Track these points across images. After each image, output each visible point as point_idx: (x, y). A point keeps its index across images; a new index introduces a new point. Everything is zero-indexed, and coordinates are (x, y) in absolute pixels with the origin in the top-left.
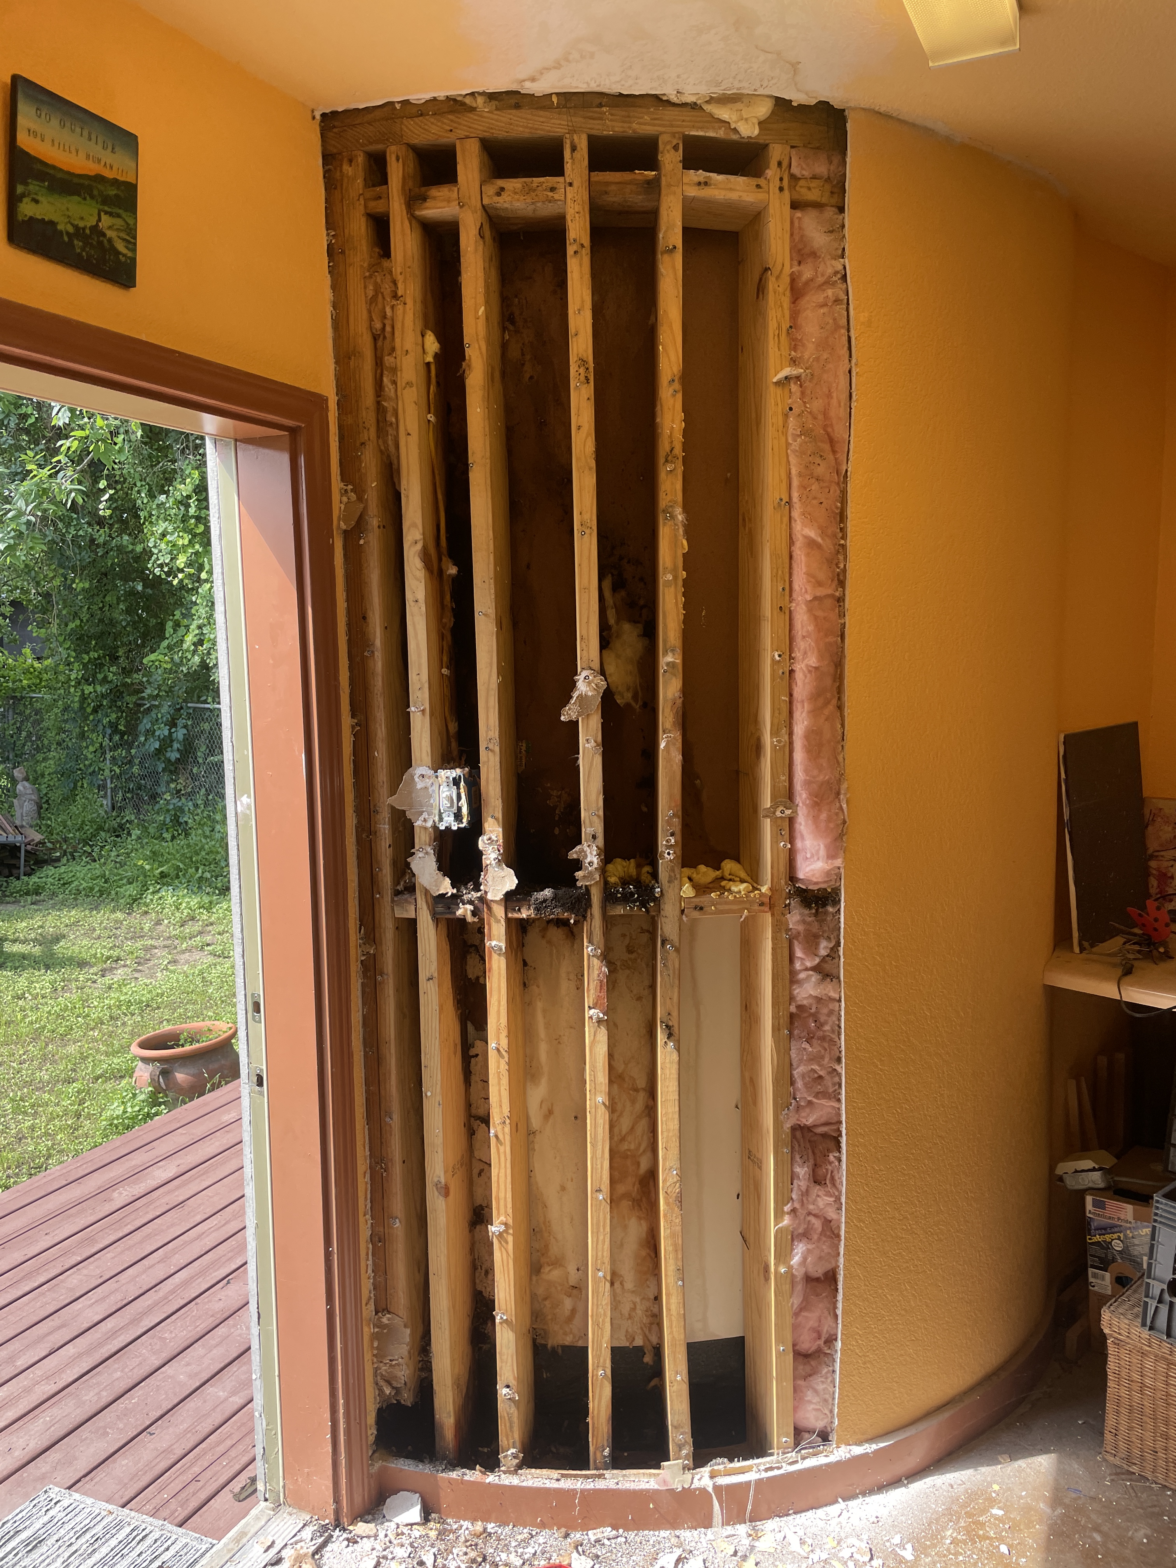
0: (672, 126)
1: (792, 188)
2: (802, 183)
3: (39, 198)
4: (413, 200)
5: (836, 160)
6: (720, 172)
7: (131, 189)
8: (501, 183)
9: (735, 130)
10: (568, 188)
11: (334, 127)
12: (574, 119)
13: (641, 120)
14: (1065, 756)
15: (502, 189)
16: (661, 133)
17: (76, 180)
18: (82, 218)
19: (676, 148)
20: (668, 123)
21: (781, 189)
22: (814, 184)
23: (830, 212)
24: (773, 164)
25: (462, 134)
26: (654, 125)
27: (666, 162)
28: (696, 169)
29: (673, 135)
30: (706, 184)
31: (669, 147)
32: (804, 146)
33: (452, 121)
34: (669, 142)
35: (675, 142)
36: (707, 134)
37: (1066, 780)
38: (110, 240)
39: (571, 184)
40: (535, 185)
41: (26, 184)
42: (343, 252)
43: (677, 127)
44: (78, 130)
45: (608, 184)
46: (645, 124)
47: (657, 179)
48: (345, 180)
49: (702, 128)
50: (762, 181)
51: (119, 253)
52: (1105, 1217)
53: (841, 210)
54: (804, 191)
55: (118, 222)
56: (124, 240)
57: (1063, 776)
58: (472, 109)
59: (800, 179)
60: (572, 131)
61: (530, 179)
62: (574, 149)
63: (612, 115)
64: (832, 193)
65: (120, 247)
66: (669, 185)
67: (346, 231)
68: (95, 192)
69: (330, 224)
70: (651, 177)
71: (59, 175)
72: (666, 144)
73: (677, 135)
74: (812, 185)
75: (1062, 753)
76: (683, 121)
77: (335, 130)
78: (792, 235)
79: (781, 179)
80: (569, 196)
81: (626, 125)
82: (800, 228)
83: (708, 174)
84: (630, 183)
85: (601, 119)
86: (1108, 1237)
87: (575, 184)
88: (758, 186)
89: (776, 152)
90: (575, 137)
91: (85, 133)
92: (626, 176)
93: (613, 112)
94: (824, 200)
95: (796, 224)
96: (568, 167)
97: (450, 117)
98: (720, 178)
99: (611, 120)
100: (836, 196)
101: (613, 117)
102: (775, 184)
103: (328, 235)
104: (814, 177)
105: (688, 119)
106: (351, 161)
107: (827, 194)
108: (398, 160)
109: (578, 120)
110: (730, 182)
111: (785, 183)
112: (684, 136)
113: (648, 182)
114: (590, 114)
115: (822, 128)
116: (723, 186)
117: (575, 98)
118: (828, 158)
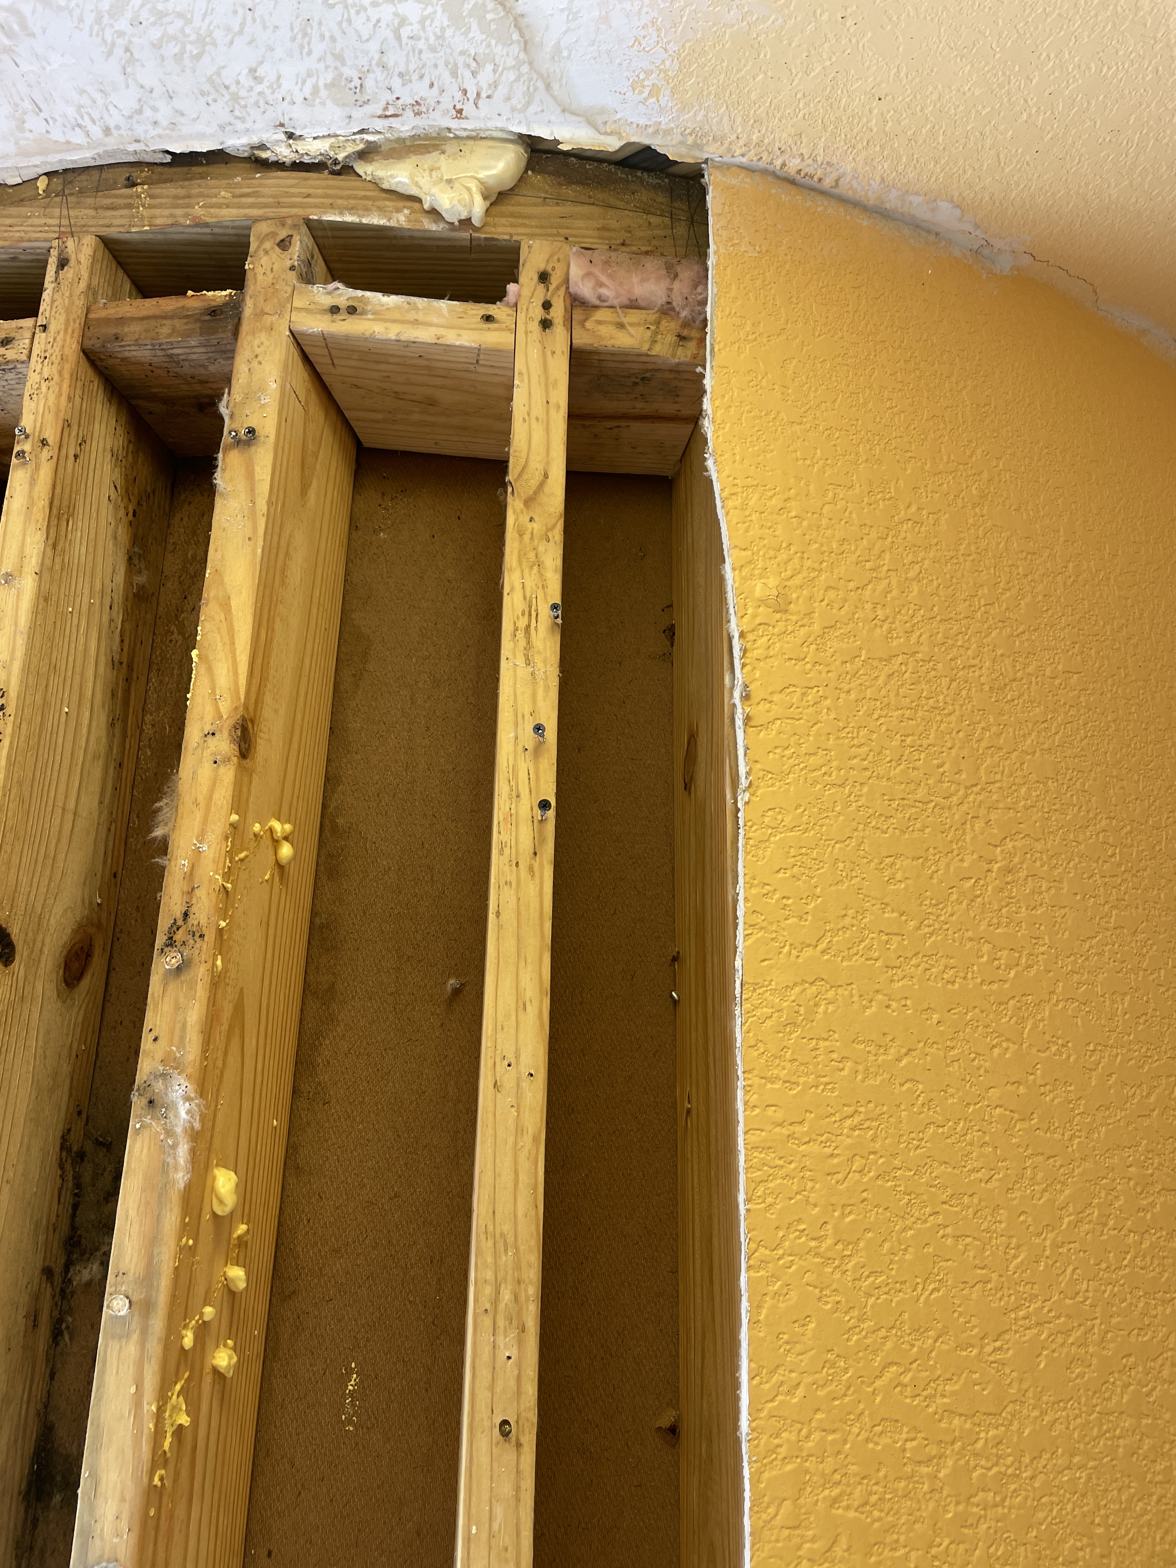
0: (279, 205)
1: (574, 322)
5: (687, 272)
6: (387, 290)
9: (434, 213)
10: (39, 337)
12: (73, 213)
13: (214, 200)
16: (256, 220)
19: (284, 244)
20: (271, 200)
21: (546, 324)
22: (633, 316)
24: (526, 278)
26: (240, 206)
27: (260, 271)
29: (282, 221)
30: (352, 310)
31: (268, 245)
32: (607, 248)
34: (273, 236)
35: (284, 235)
36: (364, 221)
43: (292, 206)
45: (123, 321)
46: (219, 206)
47: (233, 303)
49: (351, 209)
50: (498, 309)
59: (596, 307)
60: (69, 237)
62: (65, 267)
63: (151, 197)
64: (682, 338)
66: (260, 314)
70: (219, 302)
72: (265, 239)
73: (289, 221)
74: (625, 320)
76: (309, 196)
79: (547, 306)
80: (36, 349)
81: (179, 212)
83: (359, 293)
84: (174, 315)
85: (130, 206)
87: (52, 328)
88: (488, 318)
89: (535, 257)
90: (71, 244)
92: (169, 304)
93: (157, 191)
96: (46, 298)
98: (392, 300)
99: (151, 207)
101: (153, 201)
102: (530, 315)
104: (633, 305)
105: (320, 191)
107: (671, 338)
109: (83, 214)
110: (417, 309)
111: (557, 313)
112: (308, 223)
113: (214, 312)
114: (108, 201)
115: (654, 220)
116: (398, 316)
117: (84, 177)
118: (669, 267)
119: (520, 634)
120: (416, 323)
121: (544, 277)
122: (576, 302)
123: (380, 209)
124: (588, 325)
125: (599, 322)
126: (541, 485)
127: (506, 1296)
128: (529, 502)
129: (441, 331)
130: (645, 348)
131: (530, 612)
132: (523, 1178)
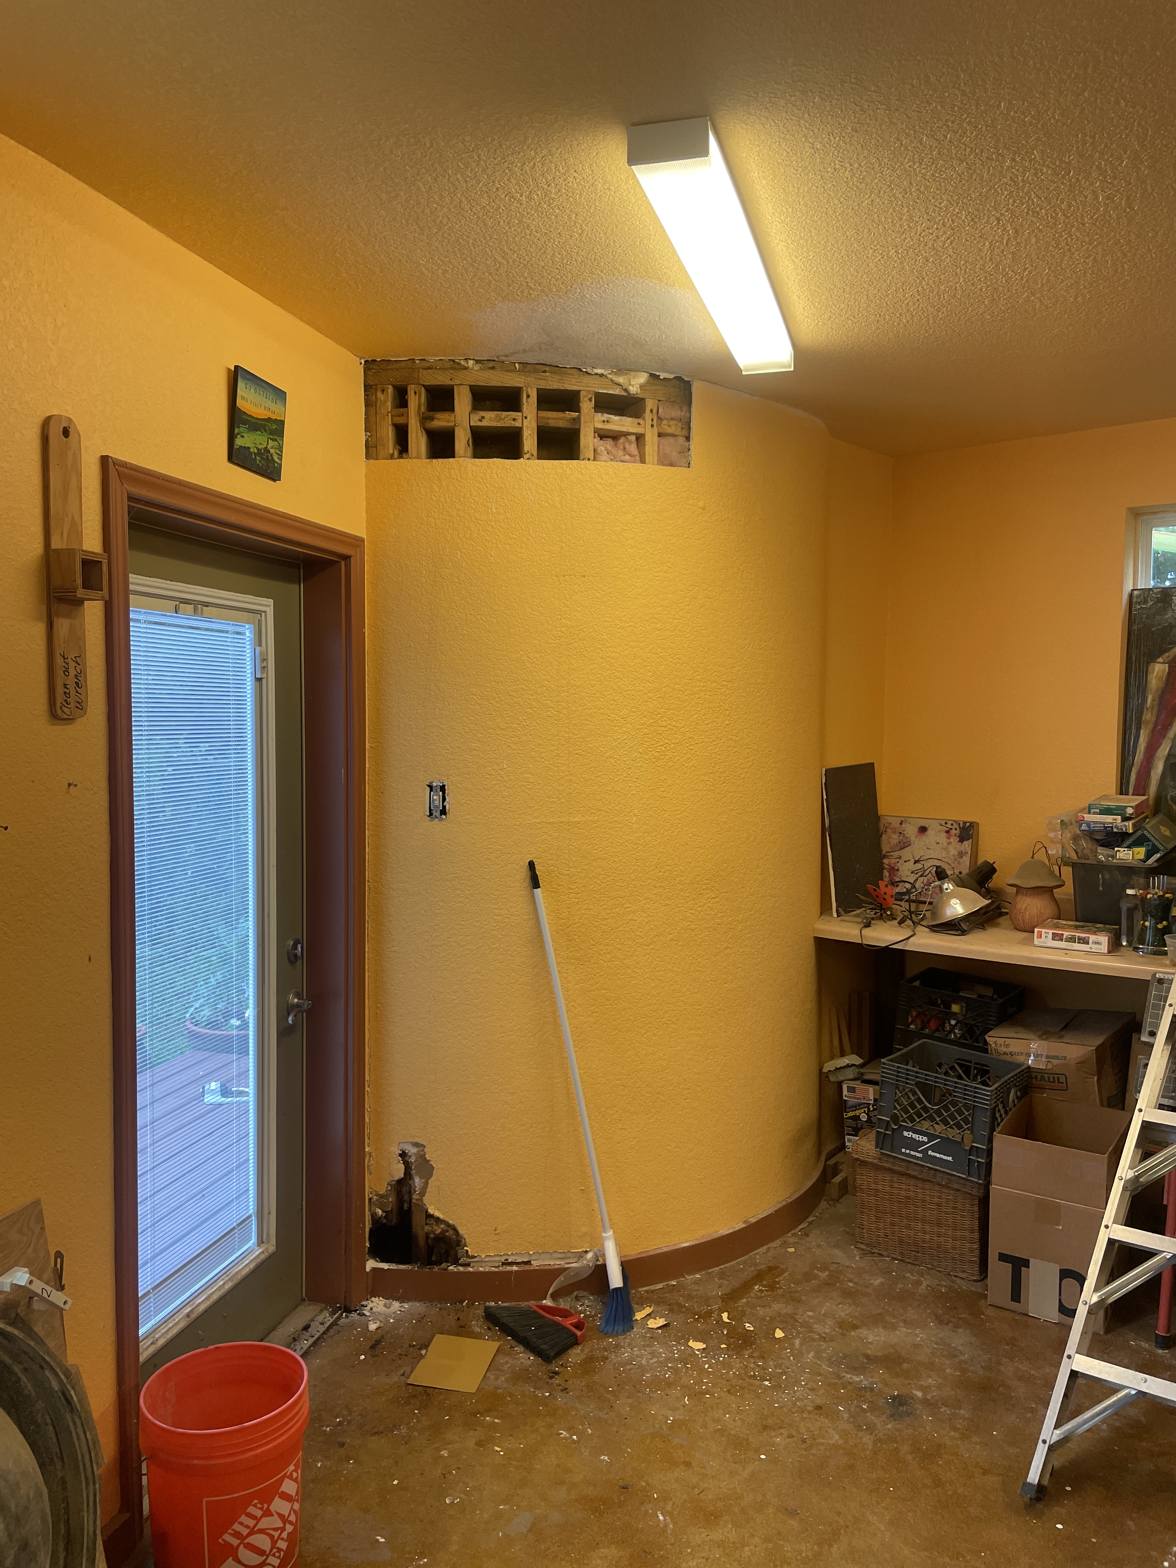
0: (588, 387)
1: (659, 425)
2: (665, 422)
3: (244, 435)
4: (424, 420)
5: (685, 408)
6: (615, 415)
7: (282, 423)
8: (482, 413)
9: (626, 390)
10: (524, 420)
11: (373, 369)
12: (528, 379)
14: (825, 784)
15: (483, 417)
17: (260, 422)
18: (261, 444)
20: (586, 385)
21: (652, 426)
22: (672, 423)
23: (681, 440)
24: (648, 411)
25: (458, 382)
26: (578, 385)
28: (602, 412)
29: (589, 391)
30: (608, 421)
31: (586, 399)
32: (666, 401)
33: (452, 374)
34: (586, 396)
35: (590, 396)
36: (609, 392)
37: (827, 800)
38: (272, 455)
39: (526, 418)
40: (503, 416)
41: (239, 427)
42: (376, 447)
43: (591, 387)
44: (262, 393)
45: (548, 418)
46: (572, 383)
47: (579, 418)
48: (378, 403)
49: (605, 388)
50: (641, 421)
51: (275, 462)
52: (855, 1098)
53: (688, 438)
54: (666, 427)
55: (276, 443)
56: (277, 454)
57: (825, 797)
58: (467, 368)
60: (528, 386)
61: (500, 413)
62: (528, 396)
64: (682, 428)
65: (276, 458)
66: (586, 422)
67: (378, 434)
68: (267, 428)
69: (367, 430)
70: (575, 416)
71: (253, 421)
72: (585, 396)
73: (591, 392)
74: (670, 424)
75: (824, 781)
76: (596, 384)
77: (373, 371)
78: (658, 453)
79: (652, 420)
80: (525, 425)
81: (560, 384)
82: (663, 449)
83: (609, 416)
84: (562, 419)
85: (545, 380)
86: (857, 1113)
87: (528, 418)
88: (639, 424)
89: (650, 404)
90: (529, 390)
91: (265, 394)
92: (560, 415)
93: (553, 376)
94: (677, 433)
95: (661, 447)
96: (525, 407)
97: (451, 371)
98: (617, 418)
99: (551, 381)
100: (684, 430)
101: (552, 378)
102: (649, 422)
103: (366, 435)
104: (672, 419)
106: (383, 391)
107: (680, 429)
108: (415, 393)
109: (531, 380)
110: (623, 420)
112: (595, 392)
113: (574, 419)
114: (538, 377)
115: (676, 390)
117: (529, 366)
118: (680, 407)
120: (623, 425)
121: (651, 411)
122: (659, 418)
123: (612, 388)
124: (662, 425)
129: (628, 427)
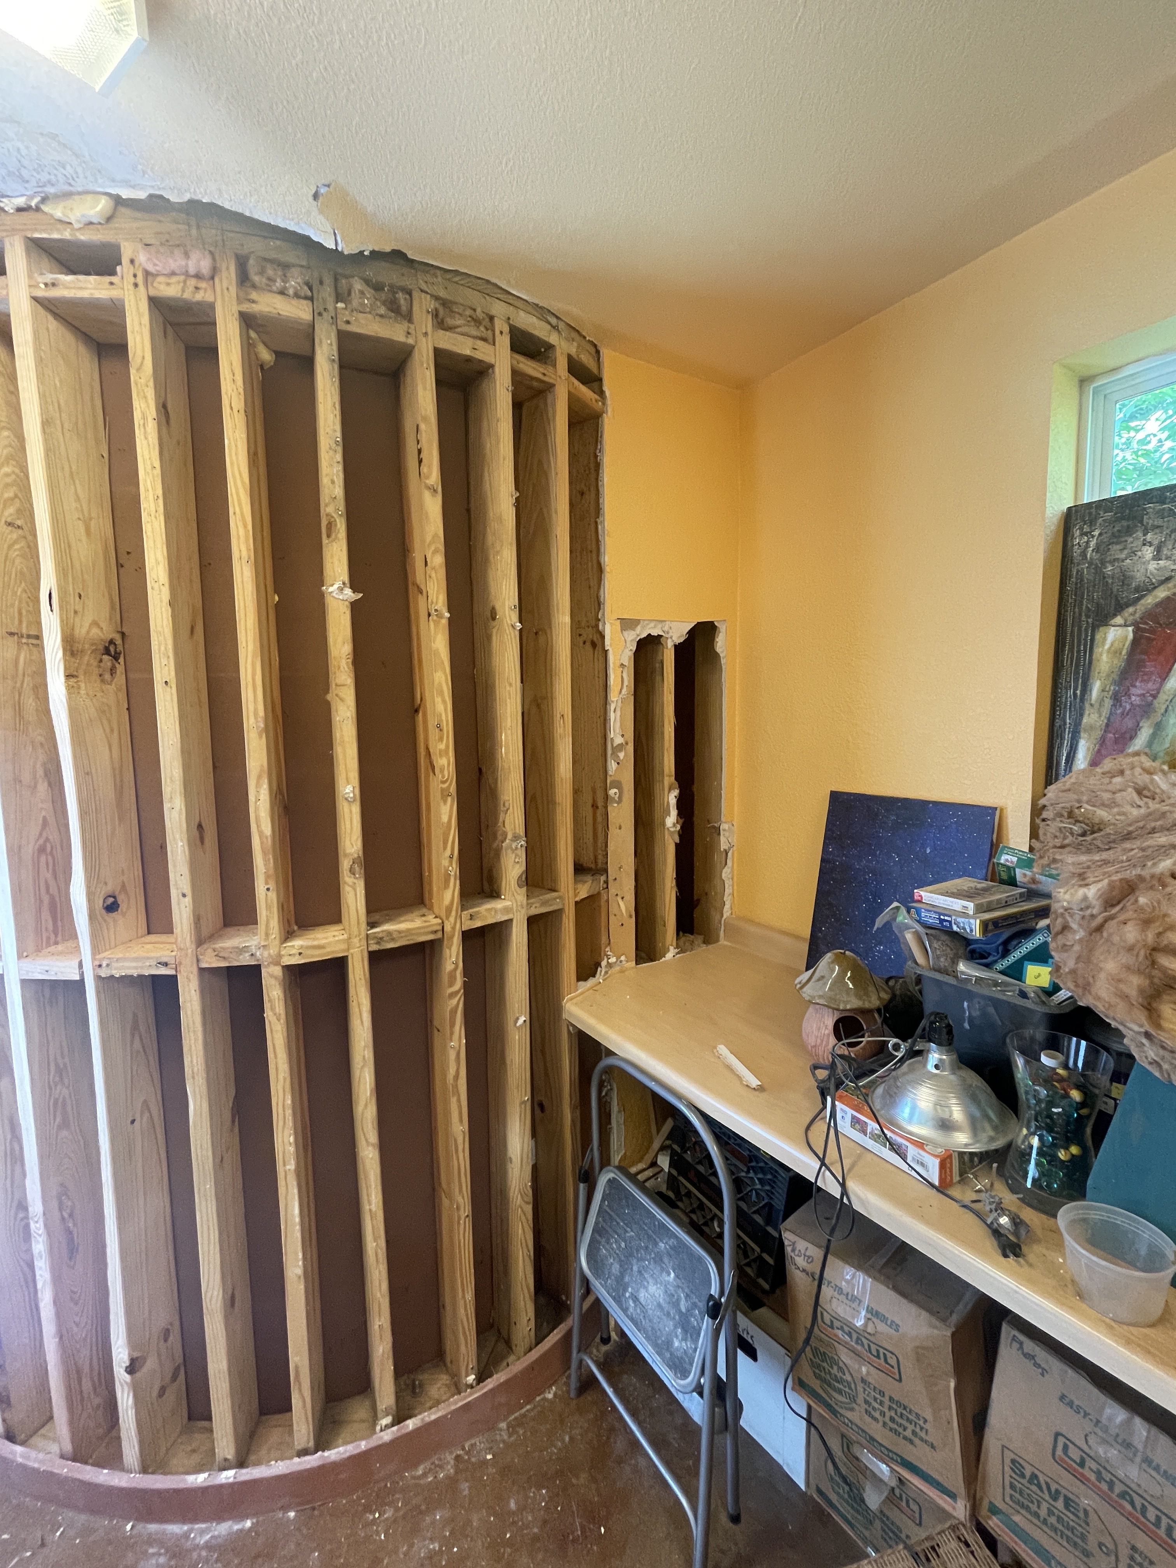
1: (147, 284)
16: (5, 237)
19: (19, 250)
21: (136, 285)
22: (174, 279)
24: (125, 260)
27: (11, 267)
32: (162, 244)
34: (12, 247)
36: (51, 236)
49: (44, 231)
50: (115, 279)
59: (156, 276)
66: (15, 289)
73: (20, 238)
74: (170, 282)
79: (135, 276)
88: (112, 283)
89: (129, 251)
98: (70, 278)
102: (129, 281)
104: (173, 274)
105: (30, 222)
110: (80, 281)
111: (140, 279)
116: (73, 285)
119: (142, 427)
120: (81, 288)
121: (132, 261)
122: (147, 274)
123: (58, 230)
124: (155, 284)
125: (160, 283)
126: (142, 363)
127: (163, 648)
128: (138, 370)
129: (92, 291)
130: (179, 295)
131: (144, 418)
132: (164, 615)
